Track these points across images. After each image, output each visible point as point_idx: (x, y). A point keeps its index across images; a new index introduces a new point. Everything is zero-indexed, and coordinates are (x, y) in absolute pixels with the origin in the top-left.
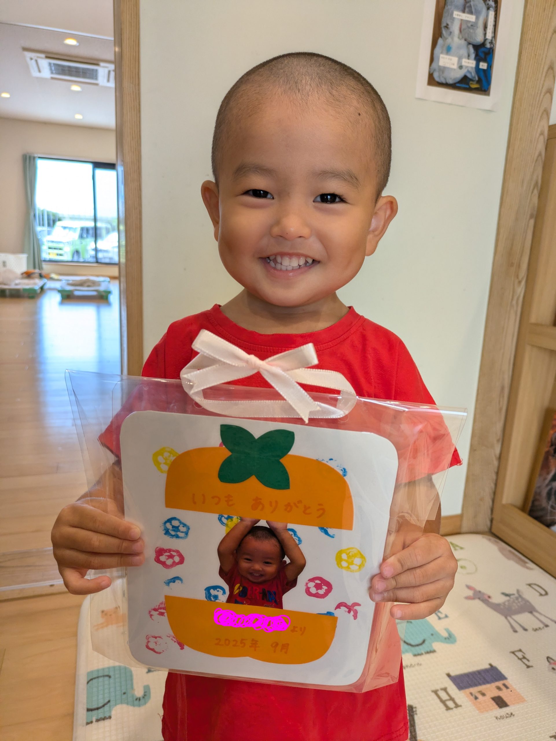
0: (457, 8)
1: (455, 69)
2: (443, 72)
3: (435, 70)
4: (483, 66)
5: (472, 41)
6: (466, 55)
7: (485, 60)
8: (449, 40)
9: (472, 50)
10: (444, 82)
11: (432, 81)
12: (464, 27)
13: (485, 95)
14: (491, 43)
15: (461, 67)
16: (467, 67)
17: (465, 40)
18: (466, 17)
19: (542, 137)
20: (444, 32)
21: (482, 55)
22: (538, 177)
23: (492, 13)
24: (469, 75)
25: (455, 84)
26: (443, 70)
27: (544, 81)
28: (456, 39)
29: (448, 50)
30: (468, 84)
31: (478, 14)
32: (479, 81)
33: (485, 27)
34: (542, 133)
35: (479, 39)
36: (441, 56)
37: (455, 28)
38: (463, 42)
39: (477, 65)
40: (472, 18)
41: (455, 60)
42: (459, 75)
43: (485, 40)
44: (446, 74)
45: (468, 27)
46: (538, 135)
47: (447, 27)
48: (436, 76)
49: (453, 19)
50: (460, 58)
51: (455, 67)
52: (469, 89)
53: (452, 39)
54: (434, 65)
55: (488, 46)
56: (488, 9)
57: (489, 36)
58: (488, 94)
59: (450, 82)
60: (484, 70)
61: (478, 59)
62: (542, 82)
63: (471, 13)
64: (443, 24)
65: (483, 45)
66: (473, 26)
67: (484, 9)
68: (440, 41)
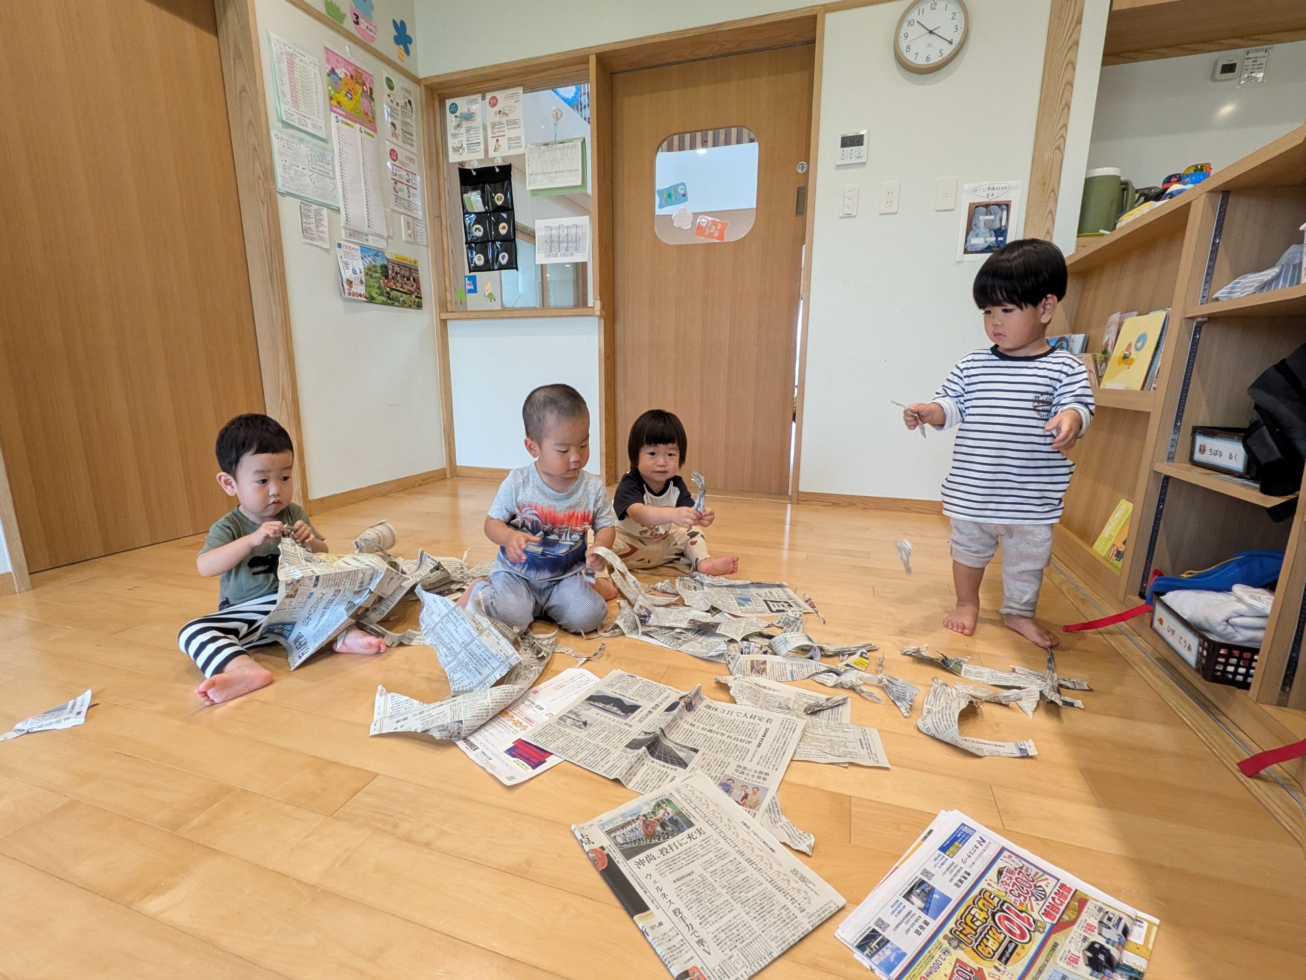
0: (982, 214)
4: (1001, 239)
8: (978, 231)
9: (992, 232)
14: (1005, 227)
18: (987, 217)
20: (974, 228)
23: (1005, 213)
26: (974, 245)
29: (977, 235)
31: (995, 214)
33: (1001, 220)
35: (997, 226)
37: (982, 224)
38: (987, 230)
39: (997, 239)
40: (992, 217)
43: (1001, 226)
47: (976, 225)
49: (980, 220)
50: (985, 238)
51: (983, 242)
54: (968, 244)
55: (1003, 229)
56: (1002, 210)
57: (1004, 223)
61: (997, 236)
63: (991, 214)
65: (1000, 229)
66: (993, 221)
67: (1000, 211)
68: (971, 232)
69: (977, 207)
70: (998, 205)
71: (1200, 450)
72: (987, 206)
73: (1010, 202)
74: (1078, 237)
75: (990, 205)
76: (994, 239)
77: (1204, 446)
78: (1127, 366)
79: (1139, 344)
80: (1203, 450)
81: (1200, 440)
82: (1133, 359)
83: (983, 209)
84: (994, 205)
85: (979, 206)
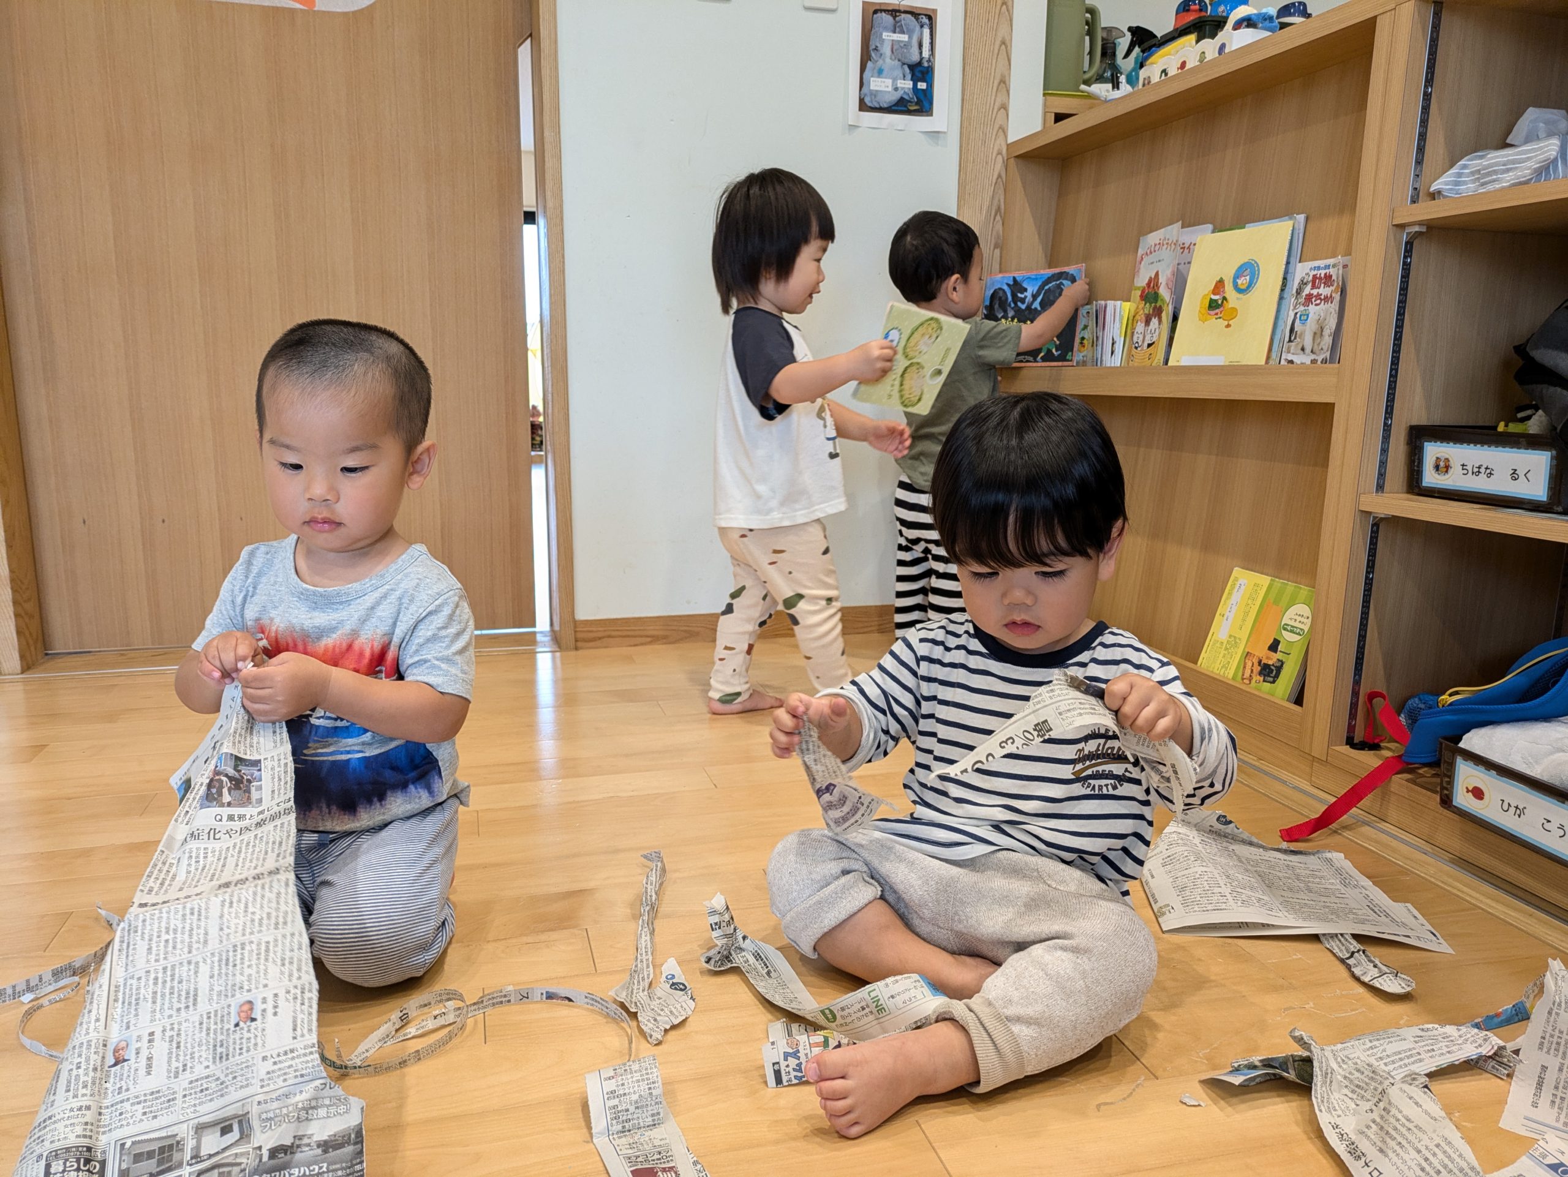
0: (886, 29)
1: (889, 92)
2: (875, 96)
3: (865, 95)
4: (922, 86)
5: (906, 61)
6: (902, 76)
7: (923, 80)
8: (880, 62)
9: (907, 70)
10: (877, 106)
11: (863, 106)
12: (895, 47)
13: (928, 116)
14: (929, 61)
15: (896, 89)
16: (903, 88)
17: (899, 60)
18: (896, 37)
19: (1000, 159)
20: (873, 55)
21: (919, 75)
22: (999, 201)
23: (926, 31)
24: (906, 97)
25: (891, 107)
26: (874, 94)
27: (996, 96)
28: (888, 60)
29: (880, 73)
30: (906, 106)
31: (910, 33)
32: (918, 103)
33: (920, 46)
34: (999, 153)
35: (915, 58)
36: (872, 79)
37: (886, 50)
38: (897, 63)
39: (915, 85)
40: (904, 38)
41: (889, 82)
42: (895, 97)
43: (922, 59)
44: (878, 98)
45: (902, 47)
46: (994, 155)
47: (876, 49)
48: (867, 100)
49: (883, 41)
50: (894, 80)
51: (890, 89)
52: (909, 112)
53: (884, 60)
54: (865, 89)
55: (926, 64)
56: (922, 26)
57: (926, 53)
58: (931, 115)
59: (886, 106)
60: (923, 90)
61: (915, 80)
62: (993, 98)
63: (902, 32)
64: (872, 47)
65: (920, 63)
66: (906, 45)
67: (918, 28)
68: (869, 64)
69: (875, 12)
70: (914, 14)
71: (1437, 467)
72: (894, 12)
73: (935, 11)
74: (1044, 95)
75: (899, 11)
76: (909, 84)
77: (1447, 460)
78: (1222, 323)
79: (1243, 282)
80: (1444, 467)
81: (1432, 451)
82: (1234, 310)
83: (887, 19)
84: (906, 12)
85: (881, 11)
